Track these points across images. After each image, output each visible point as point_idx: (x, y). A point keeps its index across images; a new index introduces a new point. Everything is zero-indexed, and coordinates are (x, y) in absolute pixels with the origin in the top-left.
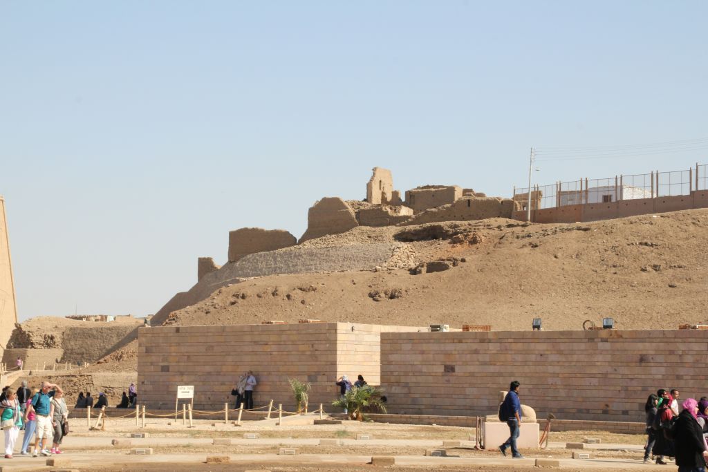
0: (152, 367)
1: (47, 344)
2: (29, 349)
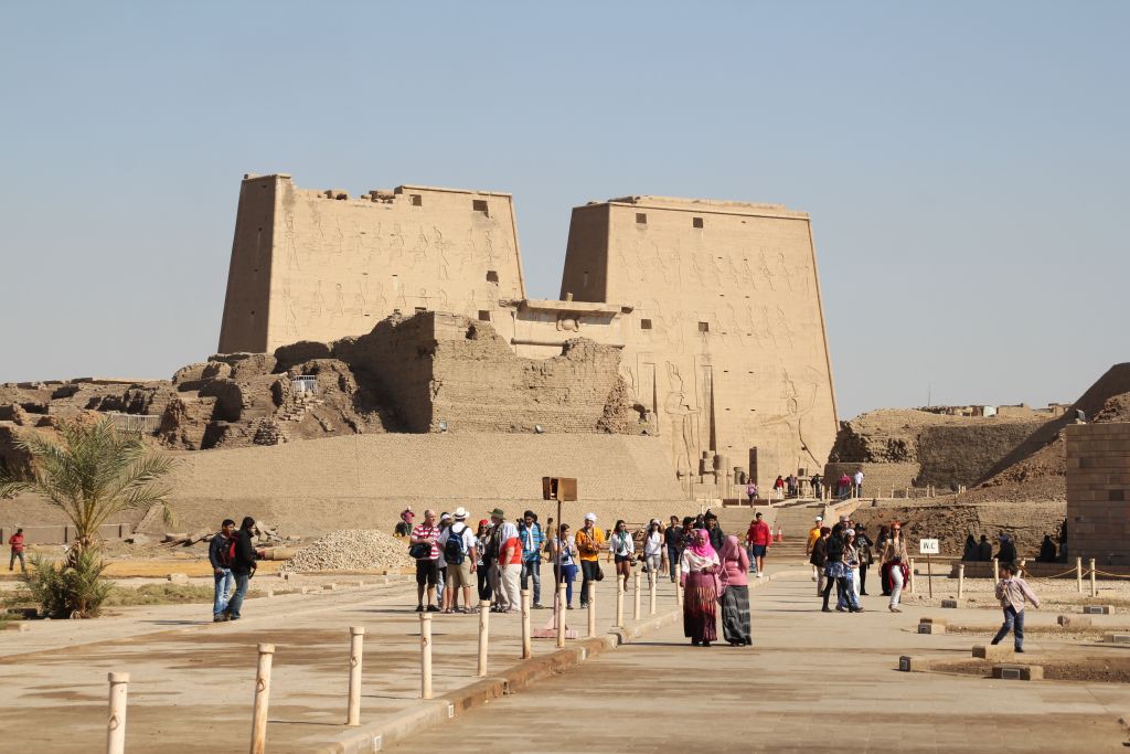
0: (1093, 492)
1: (893, 454)
2: (864, 464)
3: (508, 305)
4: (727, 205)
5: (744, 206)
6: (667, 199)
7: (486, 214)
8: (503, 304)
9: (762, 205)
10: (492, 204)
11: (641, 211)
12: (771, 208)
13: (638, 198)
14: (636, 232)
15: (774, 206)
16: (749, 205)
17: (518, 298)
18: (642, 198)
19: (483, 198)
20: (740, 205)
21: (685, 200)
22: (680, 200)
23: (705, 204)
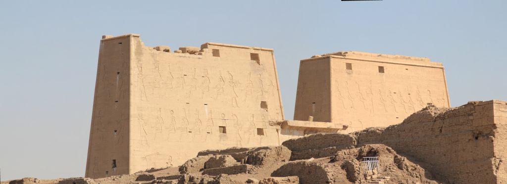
3: (275, 124)
4: (396, 58)
5: (407, 59)
6: (363, 53)
7: (258, 63)
8: (272, 124)
9: (417, 58)
10: (262, 56)
11: (349, 61)
12: (422, 60)
13: (347, 53)
14: (346, 75)
15: (423, 59)
16: (409, 58)
17: (280, 120)
18: (348, 52)
19: (256, 52)
20: (404, 58)
21: (373, 54)
22: (370, 54)
23: (385, 57)
